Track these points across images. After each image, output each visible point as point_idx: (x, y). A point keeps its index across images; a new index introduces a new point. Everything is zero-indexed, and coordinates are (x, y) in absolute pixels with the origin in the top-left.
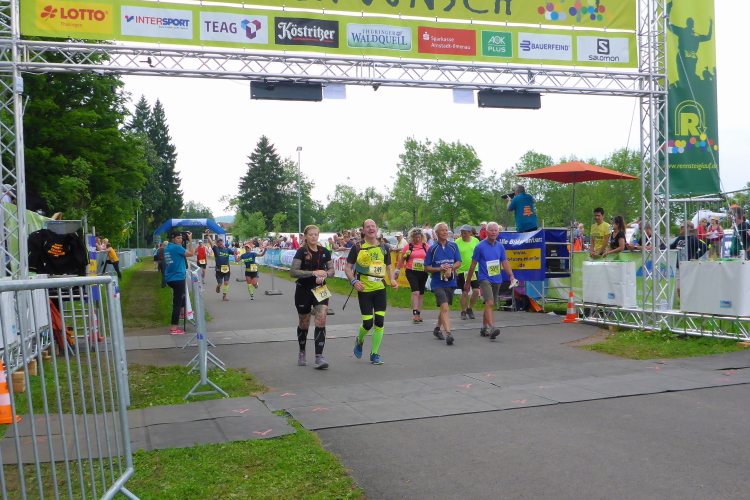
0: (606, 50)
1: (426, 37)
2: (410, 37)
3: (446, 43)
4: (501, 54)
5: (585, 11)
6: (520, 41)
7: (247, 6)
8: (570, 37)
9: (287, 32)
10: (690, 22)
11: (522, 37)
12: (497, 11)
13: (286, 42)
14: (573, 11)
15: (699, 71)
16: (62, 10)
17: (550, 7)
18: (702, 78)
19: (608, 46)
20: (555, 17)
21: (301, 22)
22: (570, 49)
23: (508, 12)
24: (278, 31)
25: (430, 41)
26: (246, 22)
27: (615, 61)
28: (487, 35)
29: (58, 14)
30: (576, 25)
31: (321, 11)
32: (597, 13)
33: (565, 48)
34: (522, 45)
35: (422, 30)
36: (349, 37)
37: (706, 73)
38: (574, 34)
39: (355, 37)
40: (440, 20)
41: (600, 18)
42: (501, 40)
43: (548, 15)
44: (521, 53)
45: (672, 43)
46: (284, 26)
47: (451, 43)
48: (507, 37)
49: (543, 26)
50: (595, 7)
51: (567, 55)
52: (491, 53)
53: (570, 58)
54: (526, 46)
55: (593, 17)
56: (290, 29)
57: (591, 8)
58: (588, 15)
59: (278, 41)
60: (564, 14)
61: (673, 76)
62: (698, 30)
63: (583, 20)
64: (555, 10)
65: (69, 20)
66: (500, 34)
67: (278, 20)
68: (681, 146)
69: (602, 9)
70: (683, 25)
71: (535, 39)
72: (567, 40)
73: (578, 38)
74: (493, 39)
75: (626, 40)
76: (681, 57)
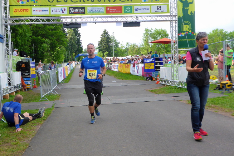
0: (160, 9)
1: (108, 9)
2: (104, 10)
3: (114, 10)
4: (129, 12)
6: (135, 8)
7: (62, 5)
9: (72, 11)
11: (135, 7)
13: (72, 13)
15: (189, 13)
16: (19, 10)
18: (190, 15)
19: (161, 8)
20: (145, 1)
21: (75, 8)
22: (149, 9)
24: (70, 11)
25: (109, 10)
26: (62, 9)
27: (163, 12)
28: (125, 7)
29: (18, 11)
30: (151, 3)
31: (80, 5)
33: (148, 9)
34: (135, 9)
35: (107, 8)
38: (151, 5)
39: (90, 11)
40: (112, 4)
42: (129, 8)
43: (143, 0)
44: (135, 11)
45: (181, 5)
46: (71, 9)
47: (115, 10)
48: (131, 7)
49: (141, 4)
51: (149, 11)
52: (126, 12)
53: (149, 12)
54: (136, 9)
56: (73, 10)
59: (70, 13)
61: (181, 15)
62: (189, 1)
63: (153, 1)
65: (20, 12)
66: (129, 7)
67: (70, 8)
68: (183, 34)
71: (139, 7)
73: (152, 6)
74: (127, 8)
75: (166, 6)
76: (183, 9)
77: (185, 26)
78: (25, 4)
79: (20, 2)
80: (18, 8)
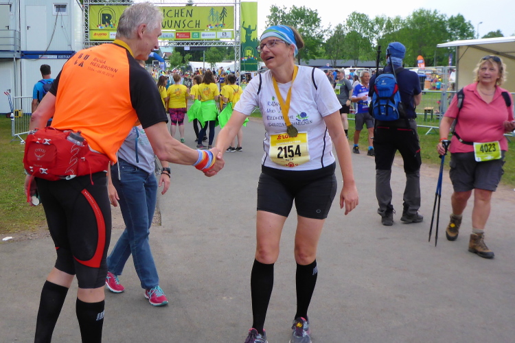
2: (174, 35)
3: (182, 36)
4: (197, 37)
8: (215, 32)
10: (250, 26)
11: (202, 33)
12: (196, 27)
15: (252, 39)
17: (210, 25)
19: (225, 34)
23: (199, 27)
25: (179, 36)
27: (228, 38)
28: (193, 33)
29: (97, 35)
33: (214, 35)
35: (177, 33)
37: (254, 39)
41: (224, 27)
42: (197, 34)
44: (202, 37)
45: (244, 32)
48: (199, 33)
50: (222, 24)
52: (194, 37)
60: (214, 27)
61: (244, 41)
62: (252, 28)
63: (219, 28)
65: (99, 36)
68: (246, 59)
69: (225, 24)
70: (247, 27)
71: (206, 33)
74: (195, 34)
75: (231, 32)
76: (246, 36)
77: (247, 51)
78: (103, 28)
79: (99, 27)
80: (98, 32)
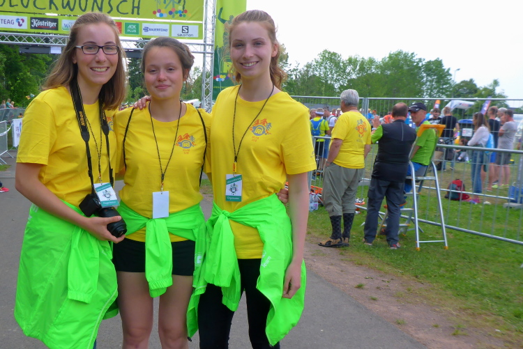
0: (187, 31)
4: (134, 33)
5: (177, 12)
6: (143, 27)
8: (168, 25)
10: (231, 17)
11: (144, 25)
12: (133, 13)
13: (35, 28)
14: (170, 13)
17: (159, 11)
19: (188, 29)
20: (161, 16)
21: (42, 19)
22: (168, 30)
23: (138, 14)
24: (32, 23)
26: (18, 19)
27: (191, 37)
28: (127, 24)
30: (172, 19)
31: (51, 14)
32: (183, 13)
33: (166, 30)
34: (144, 29)
36: (63, 25)
38: (171, 23)
39: (66, 25)
41: (184, 16)
42: (134, 27)
43: (158, 14)
44: (143, 32)
45: (222, 27)
46: (34, 21)
48: (137, 25)
49: (155, 20)
50: (182, 10)
51: (167, 33)
52: (129, 33)
53: (168, 35)
54: (146, 29)
55: (181, 15)
56: (37, 22)
57: (180, 11)
58: (179, 14)
59: (32, 28)
60: (166, 14)
63: (175, 17)
64: (162, 12)
66: (134, 24)
67: (32, 18)
68: (223, 77)
69: (186, 11)
71: (151, 26)
72: (167, 27)
73: (173, 25)
74: (130, 26)
75: (197, 26)
76: (225, 35)
77: (225, 64)
